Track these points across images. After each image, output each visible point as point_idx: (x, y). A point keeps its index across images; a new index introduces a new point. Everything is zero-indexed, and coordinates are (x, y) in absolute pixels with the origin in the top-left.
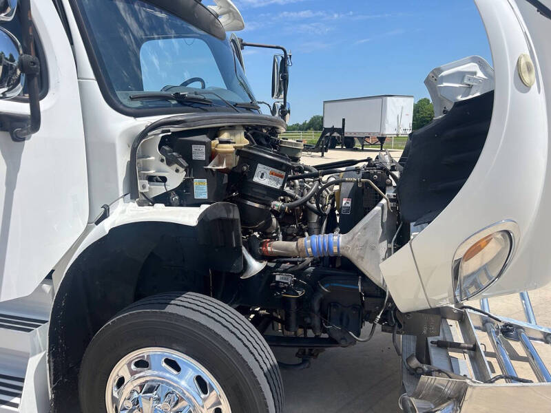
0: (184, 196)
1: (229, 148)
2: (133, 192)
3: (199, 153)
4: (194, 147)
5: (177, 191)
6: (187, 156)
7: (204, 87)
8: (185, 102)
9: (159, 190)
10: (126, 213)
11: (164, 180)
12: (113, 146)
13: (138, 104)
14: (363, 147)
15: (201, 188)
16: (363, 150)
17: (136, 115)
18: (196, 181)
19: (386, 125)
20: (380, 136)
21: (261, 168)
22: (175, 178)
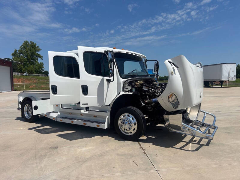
0: (131, 91)
1: (138, 83)
2: (123, 90)
3: (133, 84)
4: (133, 83)
5: (130, 90)
6: (132, 85)
7: (137, 72)
8: (132, 76)
9: (127, 90)
10: (122, 93)
11: (128, 88)
12: (121, 83)
13: (124, 77)
14: (212, 86)
15: (134, 90)
16: (212, 87)
17: (124, 79)
18: (133, 89)
19: (222, 76)
20: (220, 81)
21: (144, 87)
22: (130, 88)
